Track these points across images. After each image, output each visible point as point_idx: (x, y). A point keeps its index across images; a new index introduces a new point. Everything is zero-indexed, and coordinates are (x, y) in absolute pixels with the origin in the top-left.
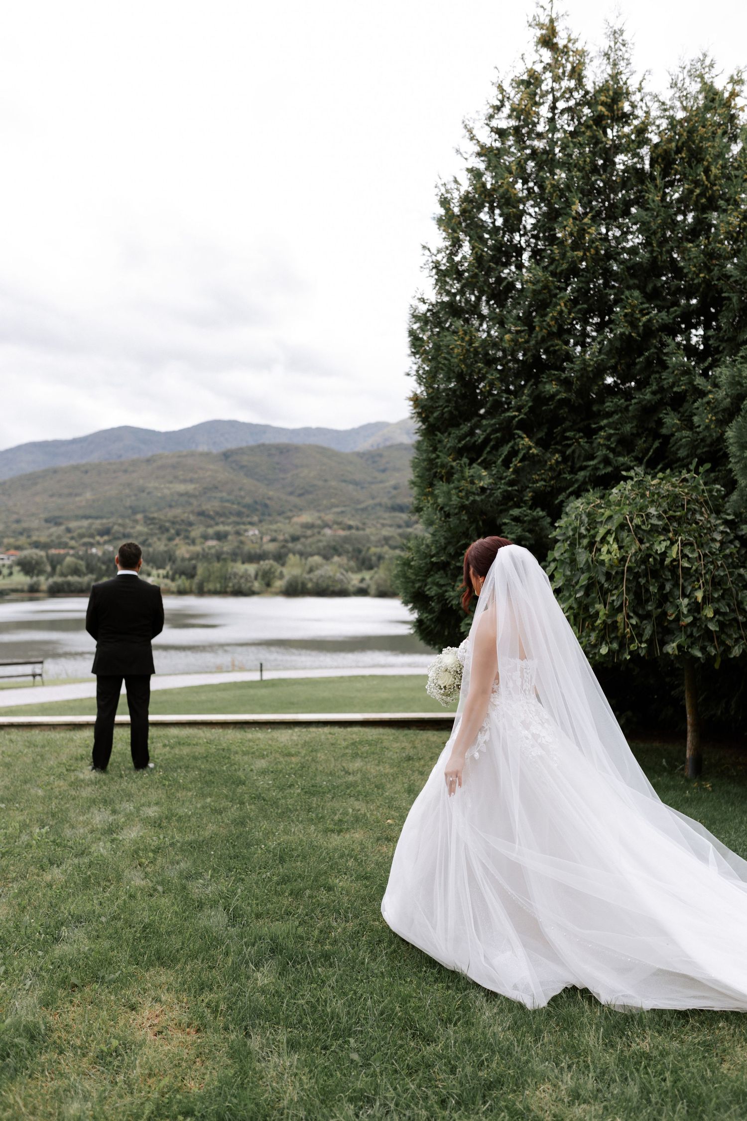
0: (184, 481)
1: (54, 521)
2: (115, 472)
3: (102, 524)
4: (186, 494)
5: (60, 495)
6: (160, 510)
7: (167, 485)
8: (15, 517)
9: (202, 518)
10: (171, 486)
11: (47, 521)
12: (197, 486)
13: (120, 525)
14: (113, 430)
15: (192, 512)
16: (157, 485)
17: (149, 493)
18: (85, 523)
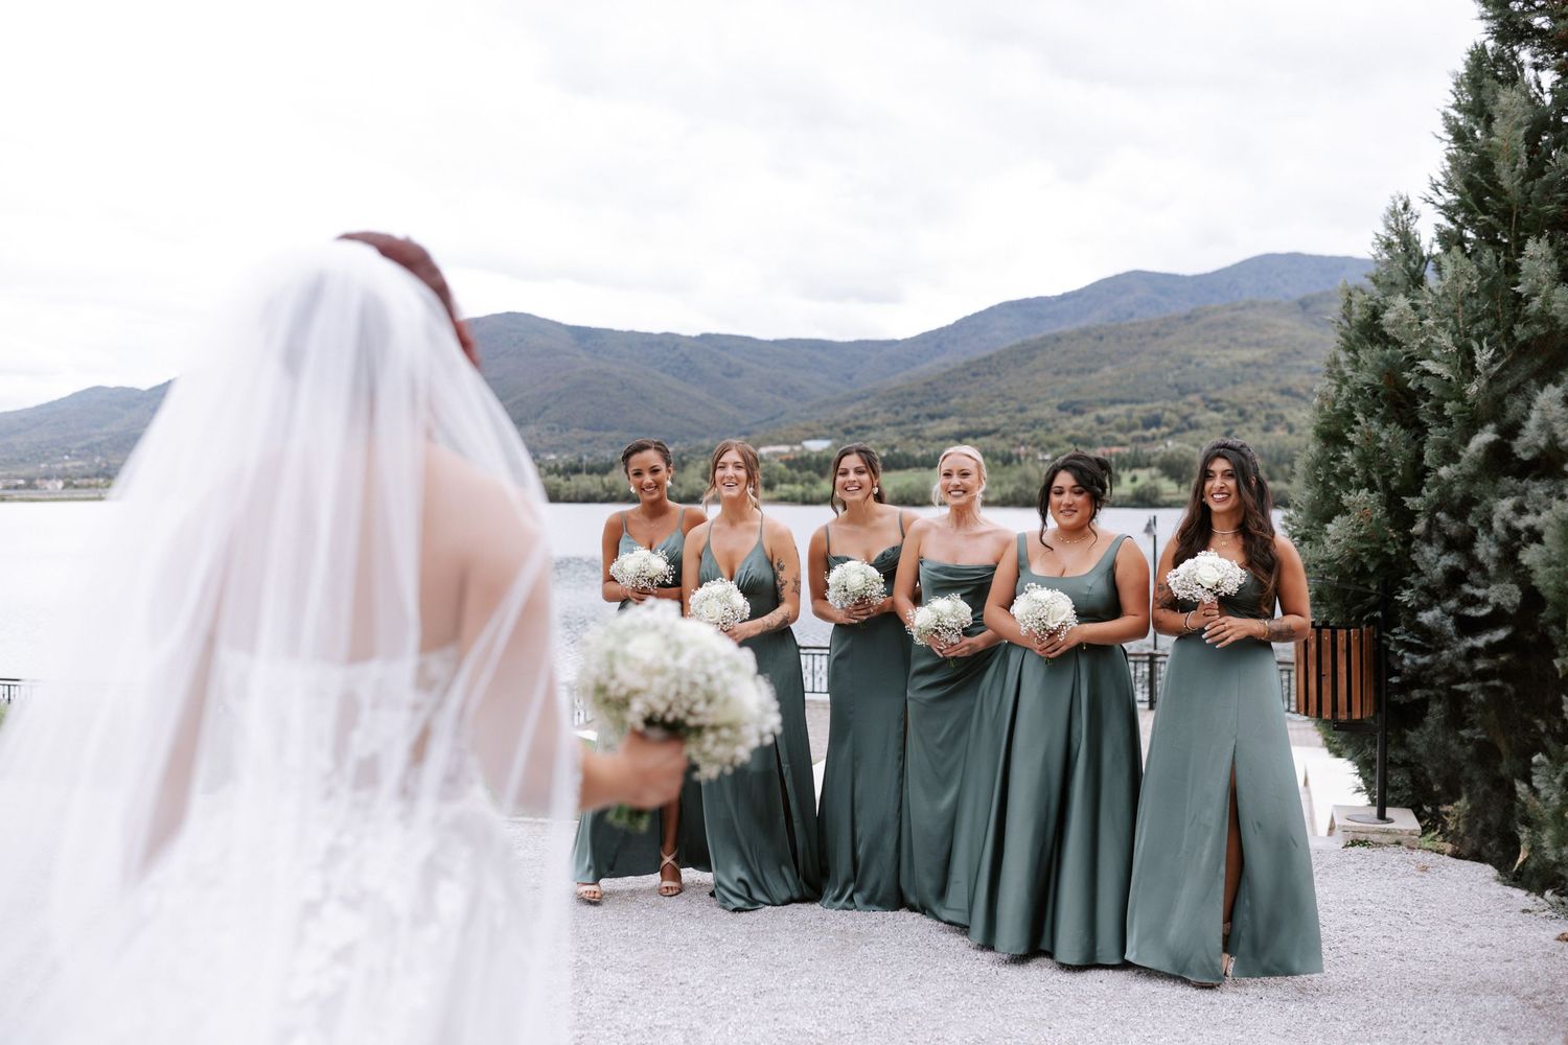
0: (1248, 345)
1: (1073, 408)
2: (1140, 336)
3: (1146, 411)
4: (1255, 363)
5: (1069, 372)
6: (1219, 388)
7: (1223, 352)
8: (1013, 405)
9: (1286, 398)
10: (1229, 352)
11: (1061, 408)
12: (1269, 351)
13: (1171, 411)
14: (1117, 277)
15: (1272, 390)
16: (1208, 352)
17: (1198, 365)
18: (1121, 409)
